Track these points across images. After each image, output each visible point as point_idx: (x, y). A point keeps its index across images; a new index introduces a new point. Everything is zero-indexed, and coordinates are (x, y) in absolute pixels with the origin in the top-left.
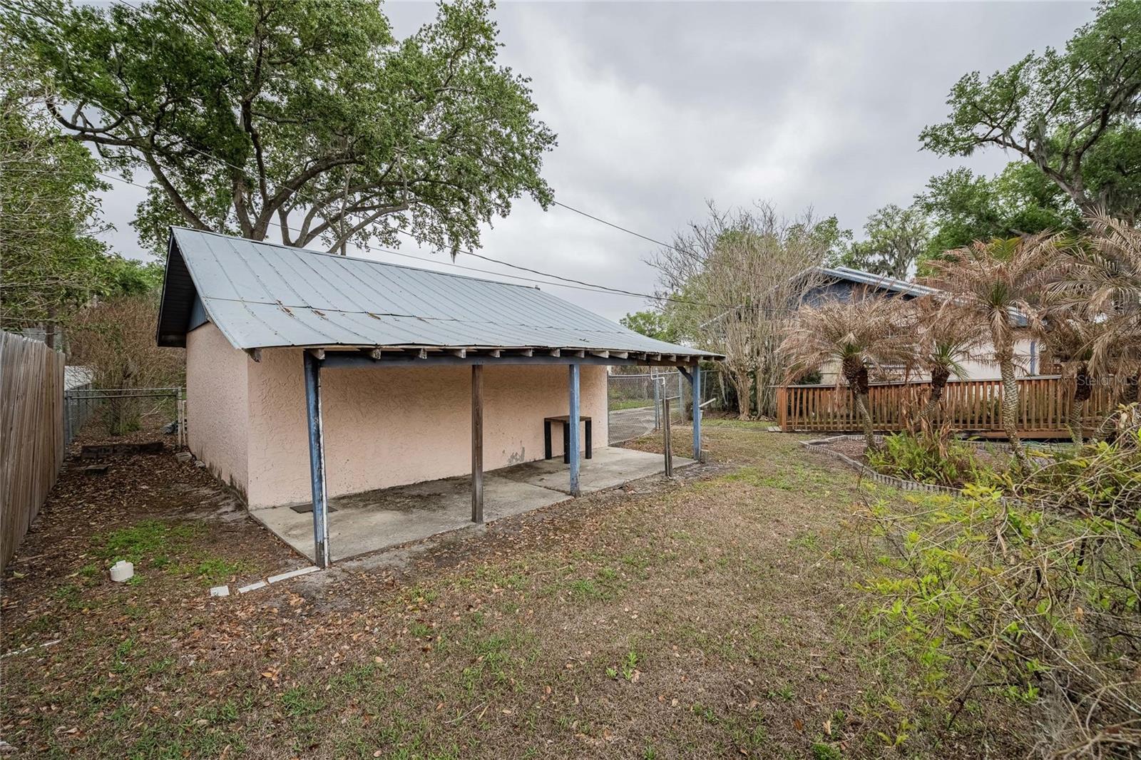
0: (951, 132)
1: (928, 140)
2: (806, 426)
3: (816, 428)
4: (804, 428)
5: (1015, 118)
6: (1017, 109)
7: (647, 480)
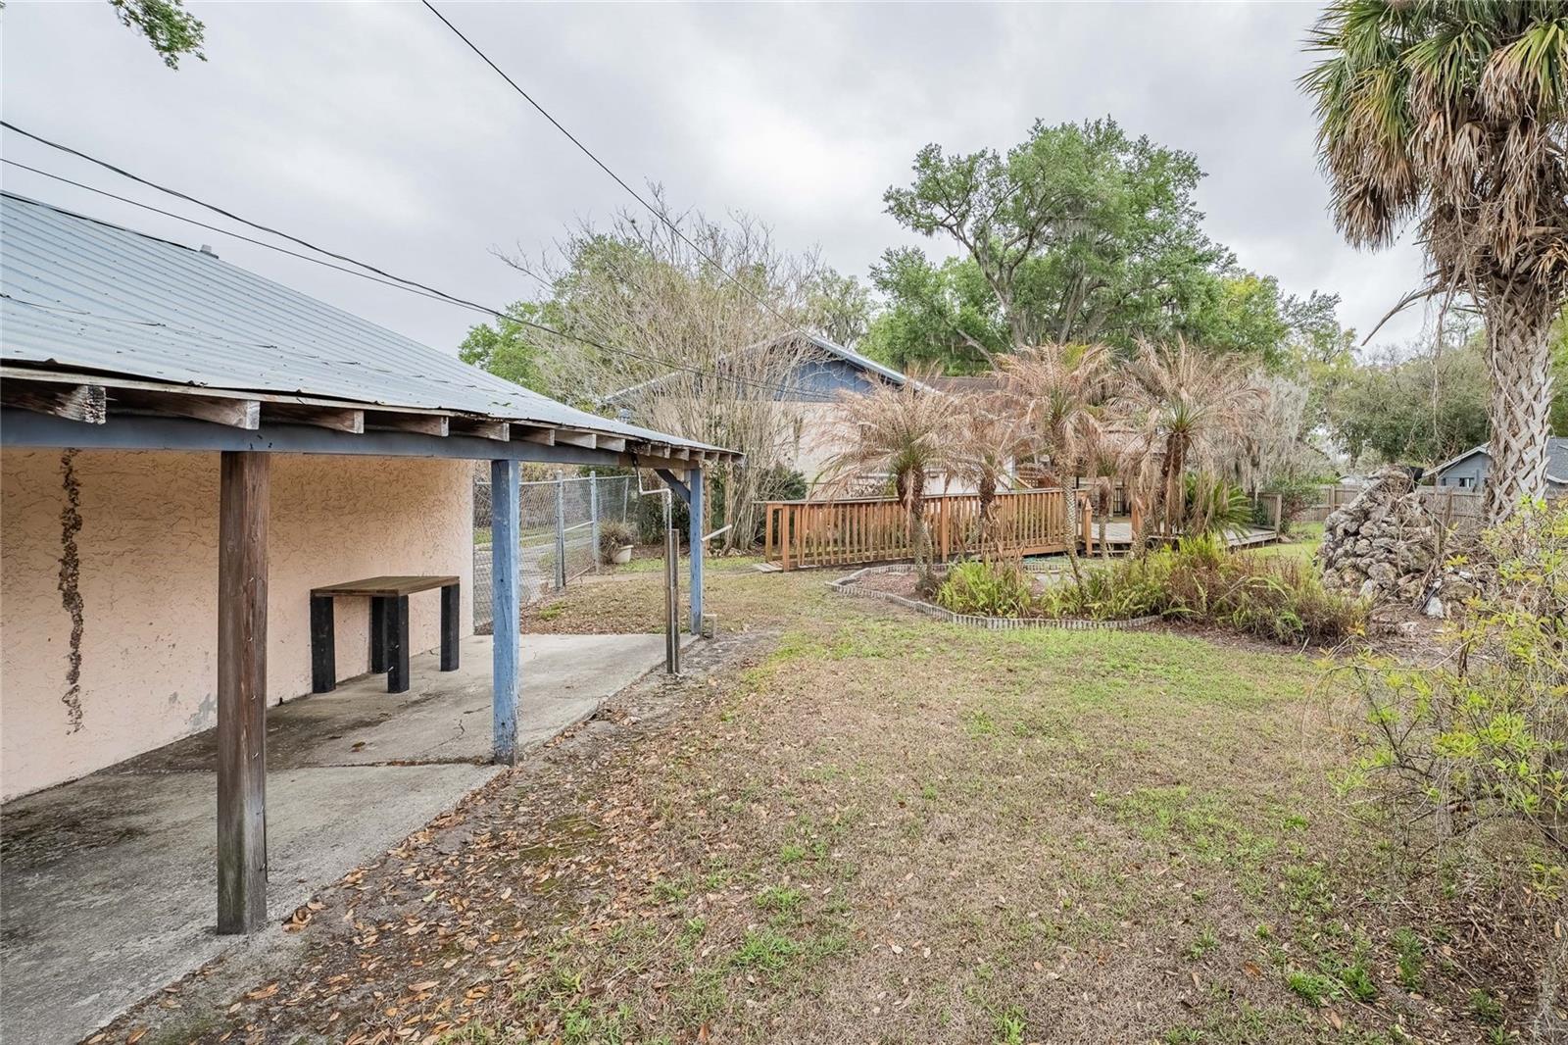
0: (913, 202)
1: (892, 203)
2: (816, 558)
3: (829, 561)
4: (813, 563)
5: (967, 211)
6: (969, 203)
7: (638, 690)
